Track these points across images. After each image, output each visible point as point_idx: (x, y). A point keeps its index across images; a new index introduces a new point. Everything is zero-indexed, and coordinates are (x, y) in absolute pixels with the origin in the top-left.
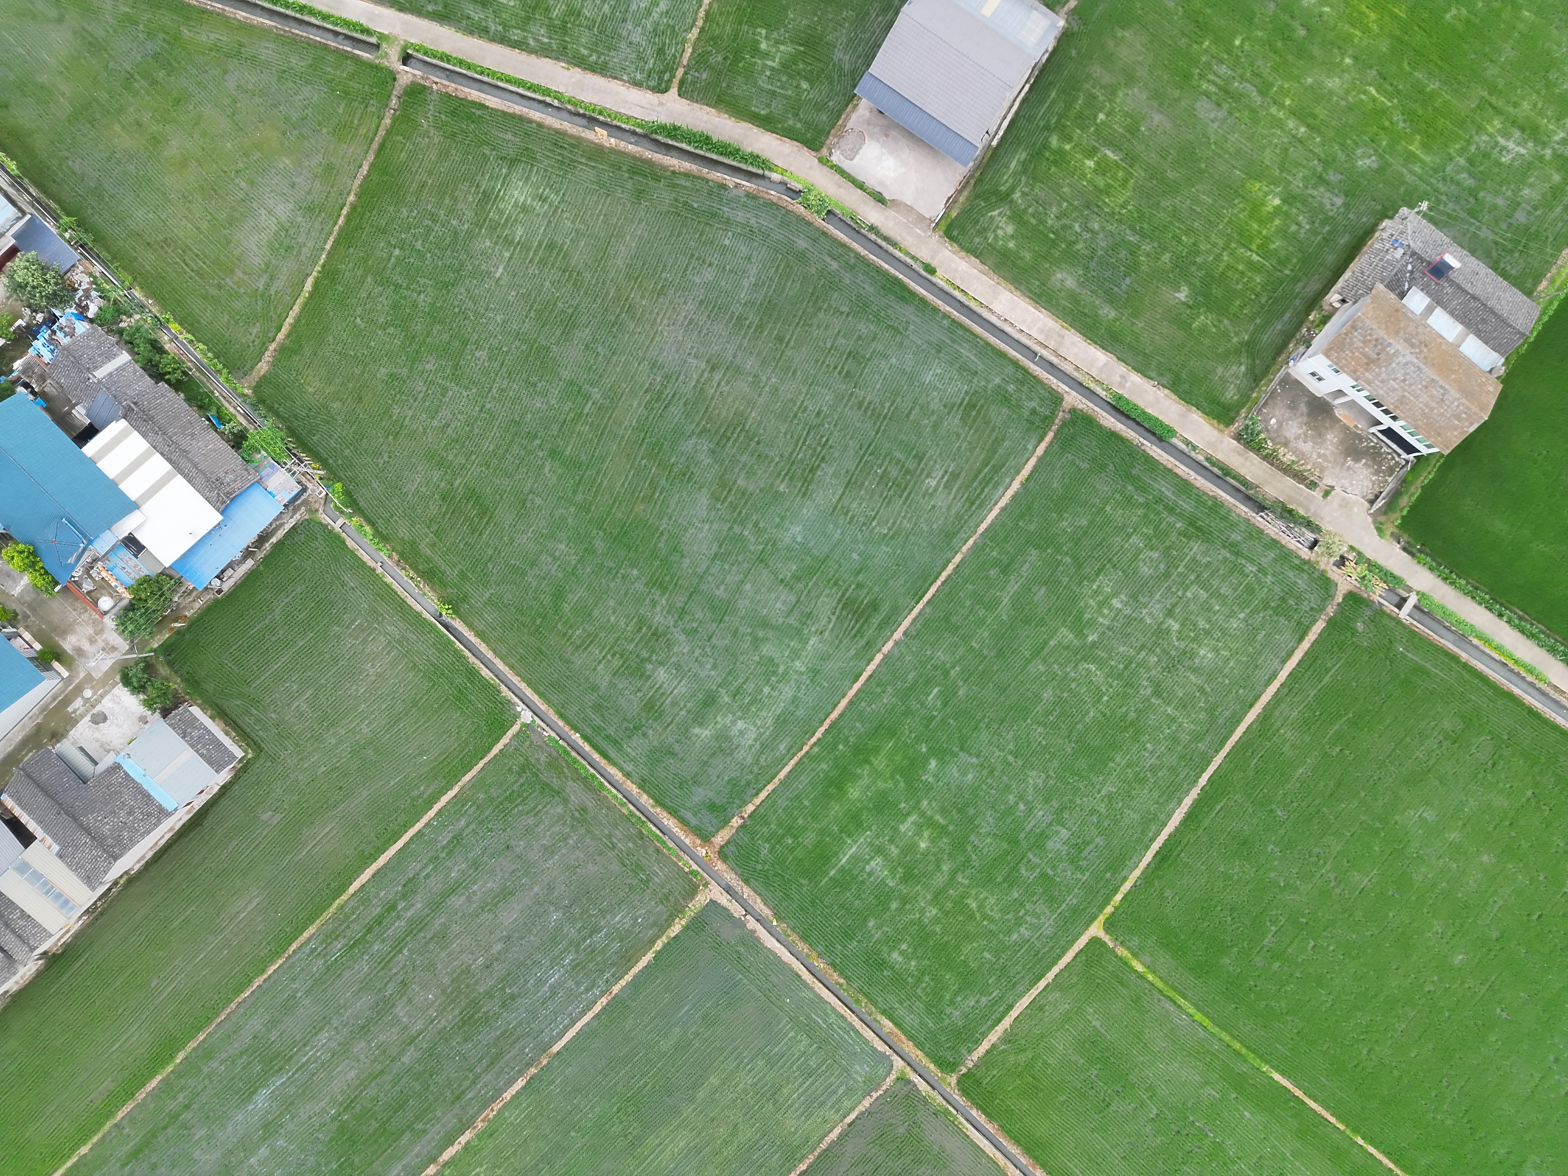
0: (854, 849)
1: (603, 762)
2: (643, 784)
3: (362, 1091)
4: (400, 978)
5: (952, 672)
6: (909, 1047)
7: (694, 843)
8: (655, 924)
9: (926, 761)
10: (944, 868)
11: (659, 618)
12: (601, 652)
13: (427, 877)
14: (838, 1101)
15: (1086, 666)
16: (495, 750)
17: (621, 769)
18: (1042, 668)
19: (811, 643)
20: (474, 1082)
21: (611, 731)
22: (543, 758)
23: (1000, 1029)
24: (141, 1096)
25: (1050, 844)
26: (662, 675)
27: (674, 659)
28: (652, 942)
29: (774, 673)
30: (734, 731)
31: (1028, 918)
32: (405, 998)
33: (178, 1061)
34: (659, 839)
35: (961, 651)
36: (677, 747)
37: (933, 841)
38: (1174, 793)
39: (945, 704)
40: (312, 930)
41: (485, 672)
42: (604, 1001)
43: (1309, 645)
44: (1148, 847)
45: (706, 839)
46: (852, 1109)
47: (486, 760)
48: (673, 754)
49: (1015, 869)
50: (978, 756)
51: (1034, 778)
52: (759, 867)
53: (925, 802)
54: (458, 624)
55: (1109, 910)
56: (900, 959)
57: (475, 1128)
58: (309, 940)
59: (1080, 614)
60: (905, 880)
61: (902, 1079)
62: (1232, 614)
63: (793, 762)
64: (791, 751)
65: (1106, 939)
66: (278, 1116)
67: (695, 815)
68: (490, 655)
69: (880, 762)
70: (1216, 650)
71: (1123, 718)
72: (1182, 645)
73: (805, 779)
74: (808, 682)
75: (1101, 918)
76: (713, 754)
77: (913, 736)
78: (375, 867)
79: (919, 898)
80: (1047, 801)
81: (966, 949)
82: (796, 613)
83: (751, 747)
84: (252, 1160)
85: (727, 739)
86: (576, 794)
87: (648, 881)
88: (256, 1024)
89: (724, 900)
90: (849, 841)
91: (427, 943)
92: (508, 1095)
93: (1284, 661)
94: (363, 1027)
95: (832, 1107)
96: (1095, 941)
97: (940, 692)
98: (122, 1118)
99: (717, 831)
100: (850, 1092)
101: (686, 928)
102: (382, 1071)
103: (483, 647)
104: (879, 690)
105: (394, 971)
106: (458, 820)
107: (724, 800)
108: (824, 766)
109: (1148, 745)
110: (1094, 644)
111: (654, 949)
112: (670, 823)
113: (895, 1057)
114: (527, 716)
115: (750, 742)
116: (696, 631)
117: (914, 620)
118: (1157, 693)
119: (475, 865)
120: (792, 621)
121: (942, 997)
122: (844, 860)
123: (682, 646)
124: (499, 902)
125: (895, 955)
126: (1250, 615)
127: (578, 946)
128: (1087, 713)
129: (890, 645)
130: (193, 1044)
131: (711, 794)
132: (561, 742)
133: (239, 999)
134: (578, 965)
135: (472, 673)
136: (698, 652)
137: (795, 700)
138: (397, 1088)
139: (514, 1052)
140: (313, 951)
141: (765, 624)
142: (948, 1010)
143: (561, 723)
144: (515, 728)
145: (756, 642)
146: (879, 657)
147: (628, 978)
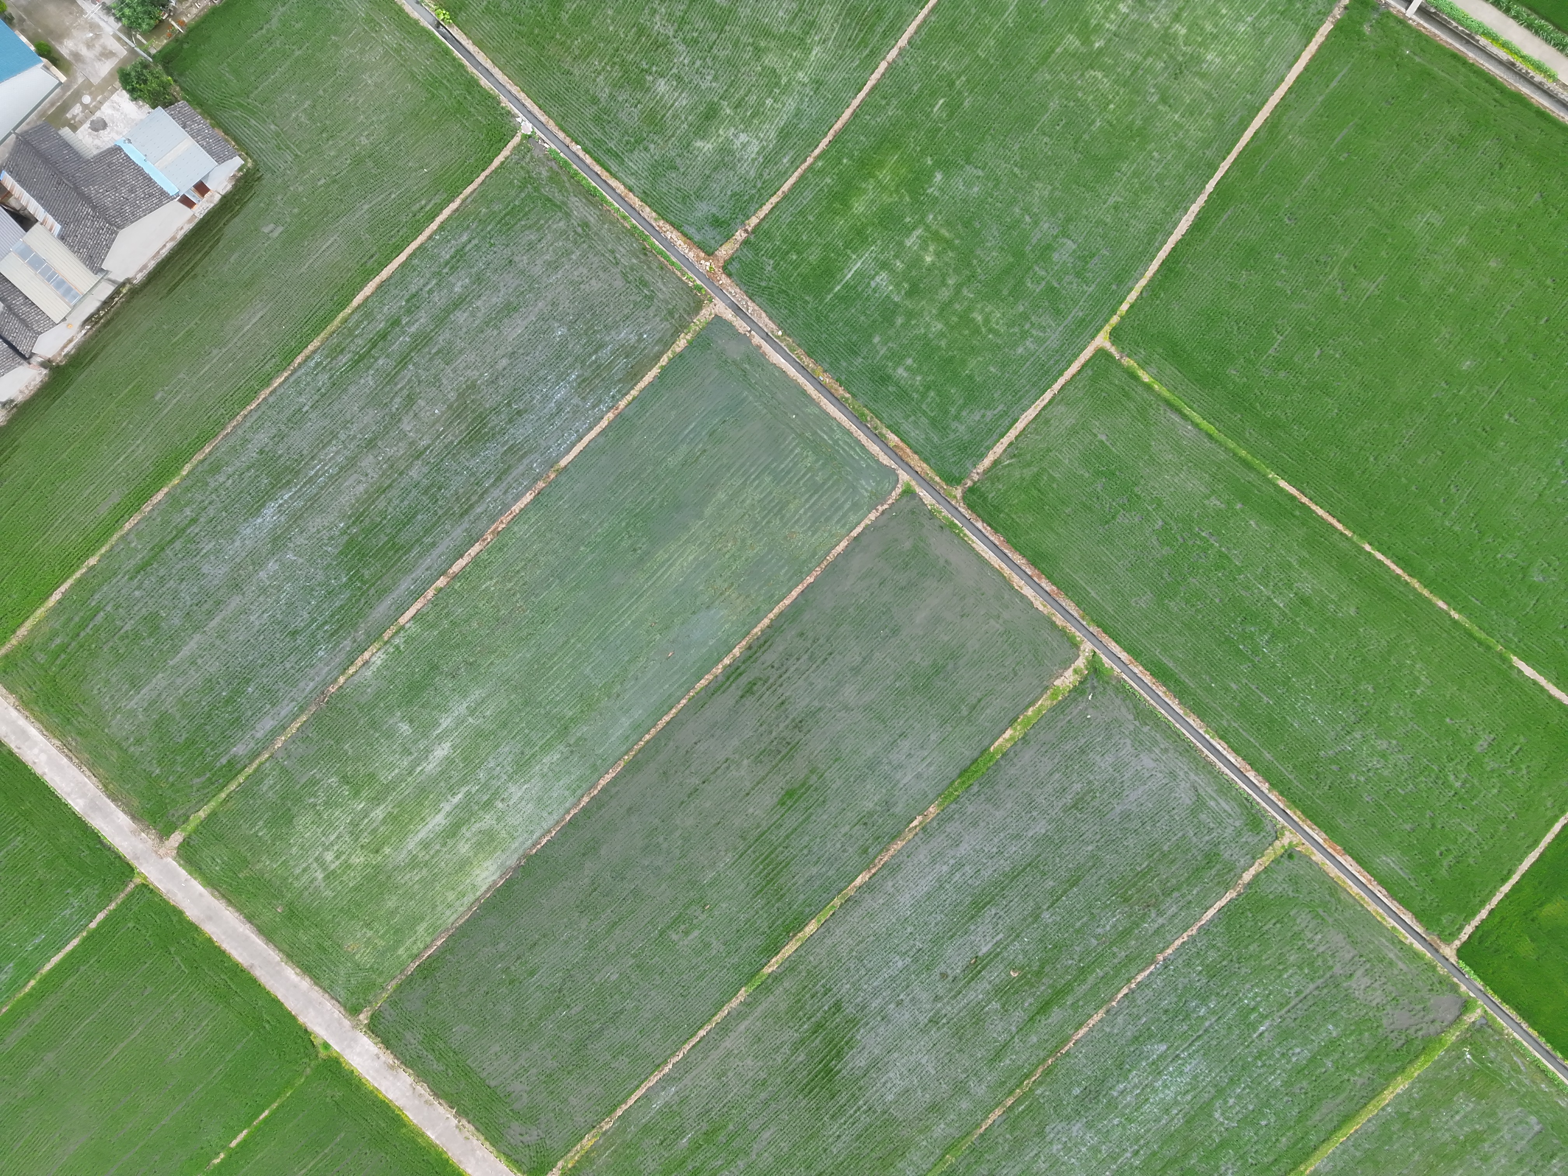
0: (859, 264)
1: (605, 175)
2: (645, 197)
3: (370, 505)
4: (405, 392)
5: (958, 83)
6: (915, 461)
7: (698, 256)
8: (660, 340)
9: (930, 176)
10: (950, 282)
11: (659, 26)
12: (600, 62)
13: (430, 292)
14: (844, 515)
15: (1092, 72)
16: (496, 162)
17: (624, 184)
18: (1048, 77)
19: (814, 53)
20: (481, 496)
21: (611, 145)
22: (545, 174)
23: (1005, 441)
24: (147, 508)
25: (1055, 257)
26: (662, 86)
27: (675, 71)
28: (658, 357)
29: (777, 84)
30: (737, 144)
31: (1034, 332)
32: (411, 413)
33: (184, 473)
34: (661, 253)
35: (966, 61)
36: (678, 160)
37: (938, 254)
38: (1180, 204)
39: (950, 116)
40: (316, 343)
41: (484, 82)
42: (610, 415)
43: (1316, 47)
44: (1154, 257)
45: (710, 254)
46: (859, 523)
47: (487, 172)
48: (676, 168)
49: (1020, 282)
50: (983, 169)
51: (1041, 190)
52: (763, 284)
53: (931, 217)
54: (456, 32)
55: (1115, 320)
56: (905, 375)
57: (484, 540)
58: (314, 352)
59: (1086, 23)
60: (910, 294)
61: (908, 492)
62: (1239, 19)
63: (796, 174)
64: (794, 163)
65: (1113, 350)
66: (287, 529)
67: (699, 230)
68: (488, 64)
69: (884, 175)
70: (1223, 55)
71: (1129, 127)
72: (1189, 50)
73: (809, 195)
74: (812, 93)
75: (1108, 328)
76: (715, 169)
77: (918, 149)
78: (377, 280)
79: (925, 313)
80: (1053, 213)
81: (972, 363)
82: (798, 22)
83: (754, 160)
84: (262, 574)
85: (731, 152)
86: (578, 208)
87: (651, 298)
88: (262, 438)
89: (729, 315)
90: (854, 257)
91: (431, 360)
92: (516, 508)
93: (1290, 67)
94: (371, 441)
95: (838, 522)
96: (1101, 353)
97: (946, 104)
98: (130, 530)
99: (721, 245)
100: (856, 506)
101: (690, 344)
102: (390, 485)
103: (481, 57)
104: (884, 103)
105: (399, 386)
106: (460, 236)
107: (728, 215)
108: (828, 180)
109: (1155, 154)
110: (1100, 50)
111: (659, 365)
112: (674, 237)
113: (900, 472)
114: (527, 127)
115: (753, 156)
116: (696, 42)
117: (919, 27)
118: (1164, 100)
119: (478, 279)
120: (794, 29)
121: (947, 412)
122: (849, 276)
123: (683, 56)
124: (502, 318)
125: (900, 371)
126: (1257, 18)
127: (583, 362)
128: (1093, 122)
129: (894, 53)
130: (199, 457)
131: (714, 210)
132: (562, 154)
133: (245, 412)
134: (584, 381)
135: (472, 84)
136: (698, 63)
137: (798, 114)
138: (406, 503)
139: (521, 468)
140: (318, 364)
141: (767, 33)
142: (954, 425)
143: (561, 135)
144: (516, 140)
145: (758, 52)
146: (883, 66)
147: (634, 393)
